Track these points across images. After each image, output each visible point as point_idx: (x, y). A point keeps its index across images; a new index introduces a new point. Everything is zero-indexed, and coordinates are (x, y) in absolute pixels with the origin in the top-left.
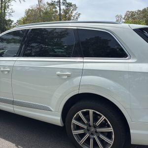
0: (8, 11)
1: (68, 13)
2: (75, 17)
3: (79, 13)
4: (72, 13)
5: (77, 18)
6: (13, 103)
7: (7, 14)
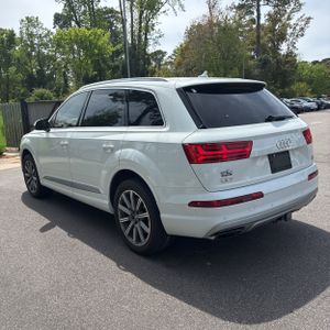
0: (152, 35)
1: (280, 20)
2: (298, 28)
3: (307, 16)
4: (289, 18)
5: (302, 29)
6: (72, 185)
7: (151, 42)
